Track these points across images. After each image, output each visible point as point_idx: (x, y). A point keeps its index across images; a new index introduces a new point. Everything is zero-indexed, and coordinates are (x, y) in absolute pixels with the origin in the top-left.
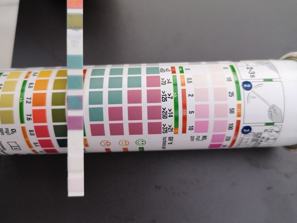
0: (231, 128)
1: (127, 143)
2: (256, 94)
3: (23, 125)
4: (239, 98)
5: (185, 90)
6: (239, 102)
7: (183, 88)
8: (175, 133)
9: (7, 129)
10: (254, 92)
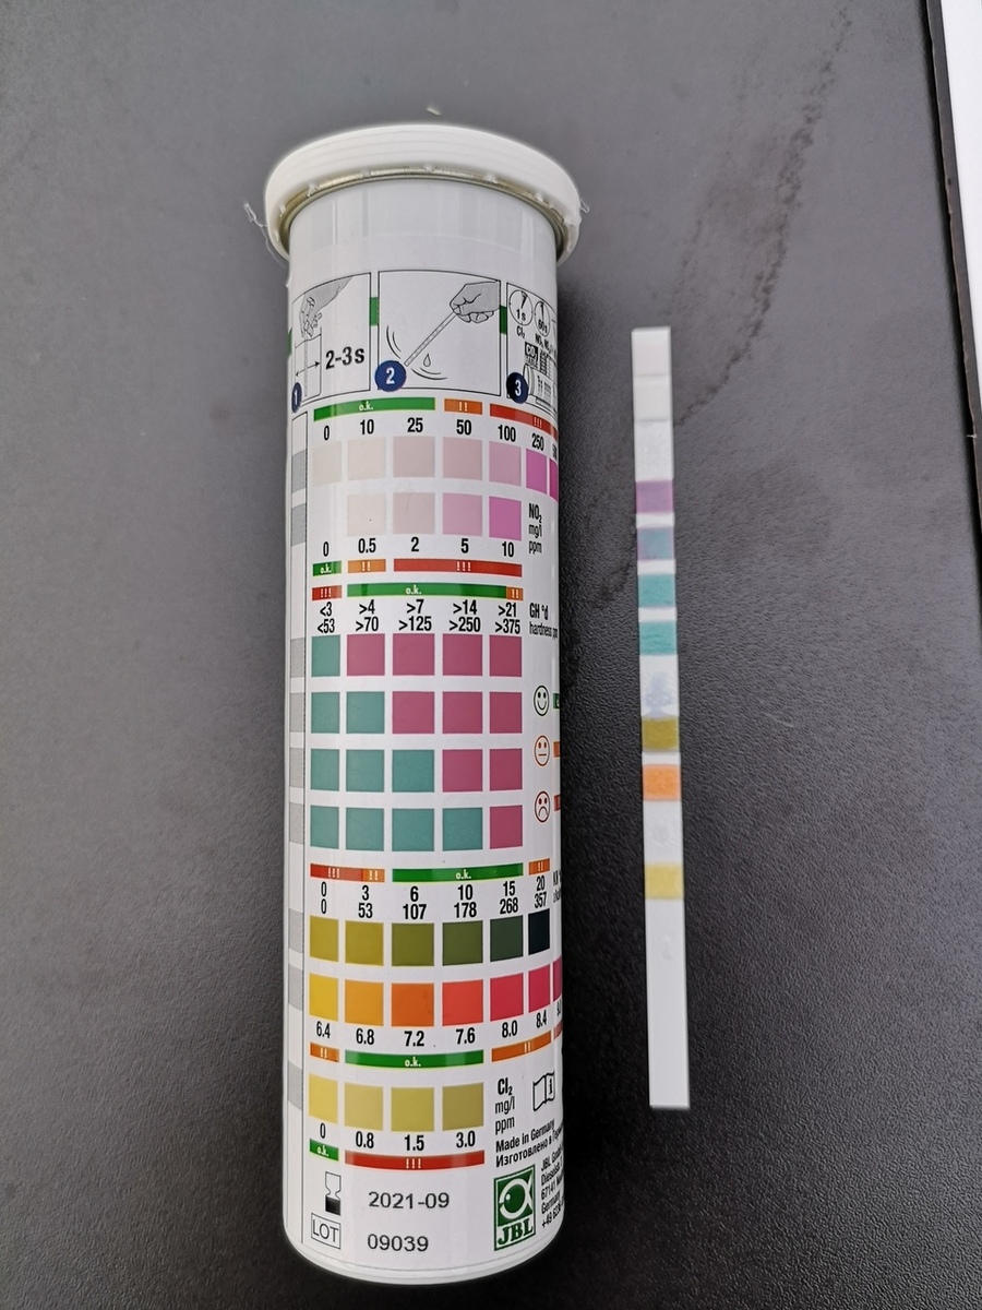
0: (510, 434)
1: (542, 741)
2: (417, 352)
3: (487, 1056)
4: (428, 404)
5: (397, 562)
6: (440, 404)
7: (390, 565)
8: (521, 598)
9: (499, 1107)
10: (411, 358)
